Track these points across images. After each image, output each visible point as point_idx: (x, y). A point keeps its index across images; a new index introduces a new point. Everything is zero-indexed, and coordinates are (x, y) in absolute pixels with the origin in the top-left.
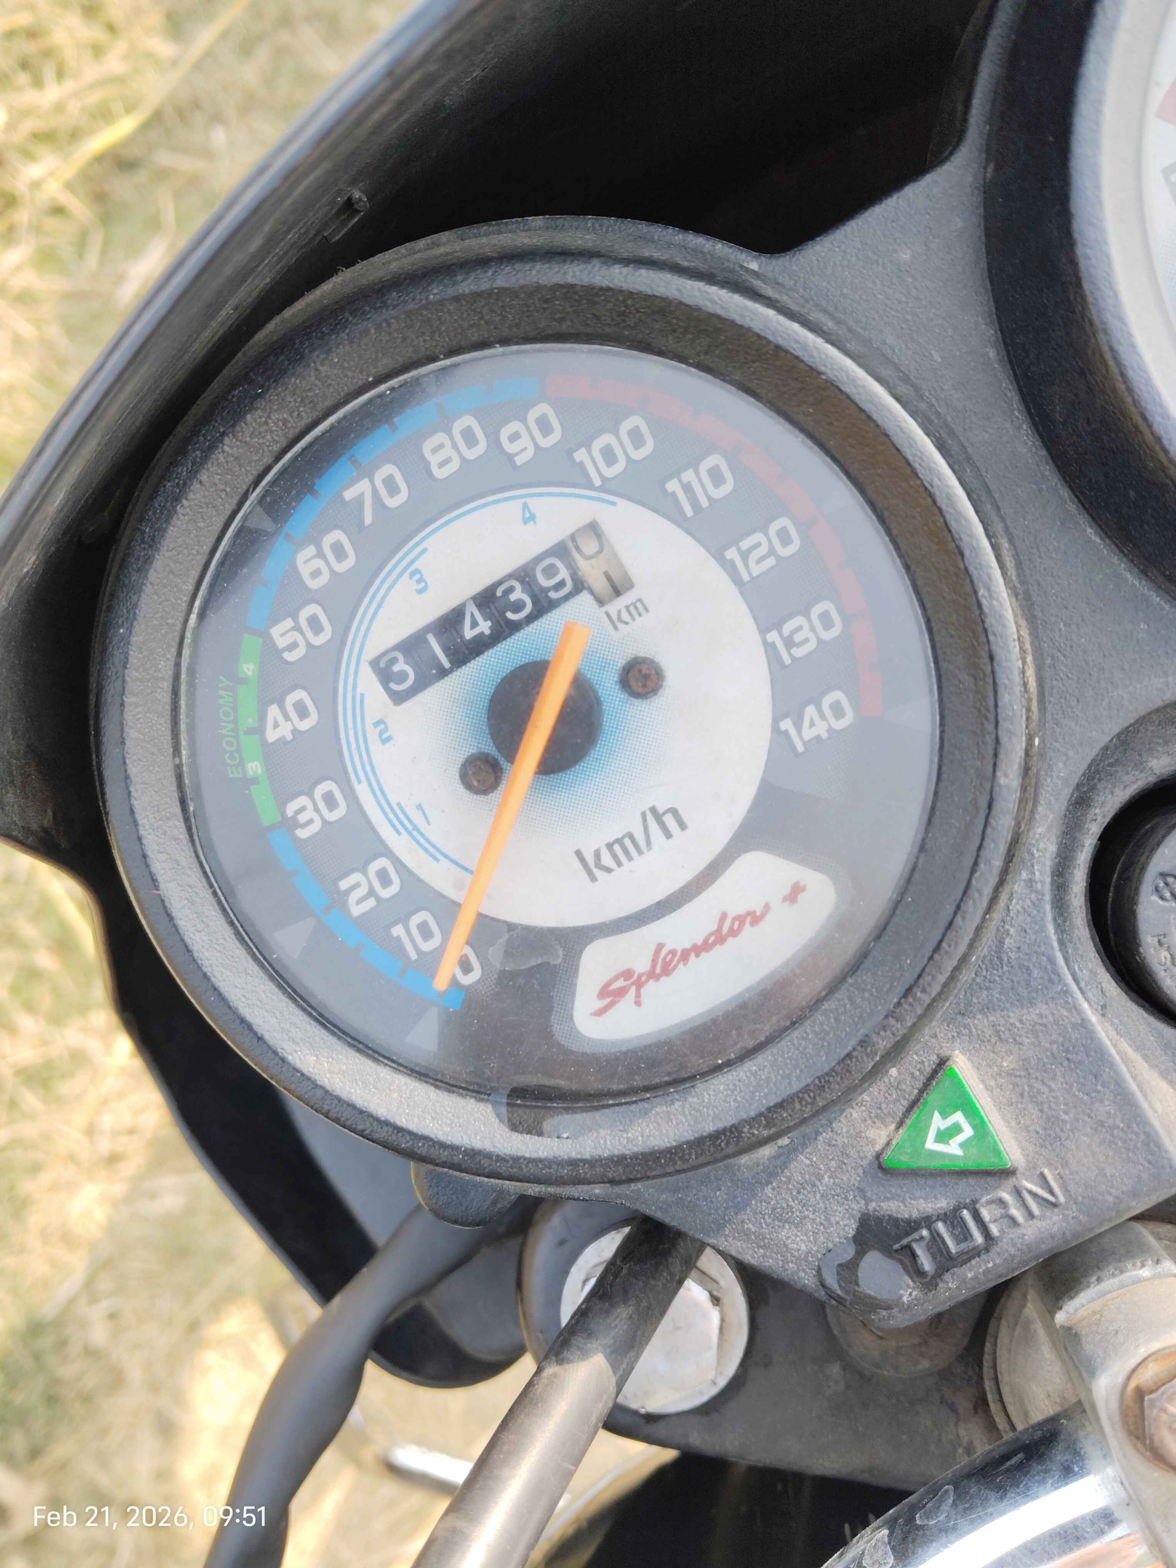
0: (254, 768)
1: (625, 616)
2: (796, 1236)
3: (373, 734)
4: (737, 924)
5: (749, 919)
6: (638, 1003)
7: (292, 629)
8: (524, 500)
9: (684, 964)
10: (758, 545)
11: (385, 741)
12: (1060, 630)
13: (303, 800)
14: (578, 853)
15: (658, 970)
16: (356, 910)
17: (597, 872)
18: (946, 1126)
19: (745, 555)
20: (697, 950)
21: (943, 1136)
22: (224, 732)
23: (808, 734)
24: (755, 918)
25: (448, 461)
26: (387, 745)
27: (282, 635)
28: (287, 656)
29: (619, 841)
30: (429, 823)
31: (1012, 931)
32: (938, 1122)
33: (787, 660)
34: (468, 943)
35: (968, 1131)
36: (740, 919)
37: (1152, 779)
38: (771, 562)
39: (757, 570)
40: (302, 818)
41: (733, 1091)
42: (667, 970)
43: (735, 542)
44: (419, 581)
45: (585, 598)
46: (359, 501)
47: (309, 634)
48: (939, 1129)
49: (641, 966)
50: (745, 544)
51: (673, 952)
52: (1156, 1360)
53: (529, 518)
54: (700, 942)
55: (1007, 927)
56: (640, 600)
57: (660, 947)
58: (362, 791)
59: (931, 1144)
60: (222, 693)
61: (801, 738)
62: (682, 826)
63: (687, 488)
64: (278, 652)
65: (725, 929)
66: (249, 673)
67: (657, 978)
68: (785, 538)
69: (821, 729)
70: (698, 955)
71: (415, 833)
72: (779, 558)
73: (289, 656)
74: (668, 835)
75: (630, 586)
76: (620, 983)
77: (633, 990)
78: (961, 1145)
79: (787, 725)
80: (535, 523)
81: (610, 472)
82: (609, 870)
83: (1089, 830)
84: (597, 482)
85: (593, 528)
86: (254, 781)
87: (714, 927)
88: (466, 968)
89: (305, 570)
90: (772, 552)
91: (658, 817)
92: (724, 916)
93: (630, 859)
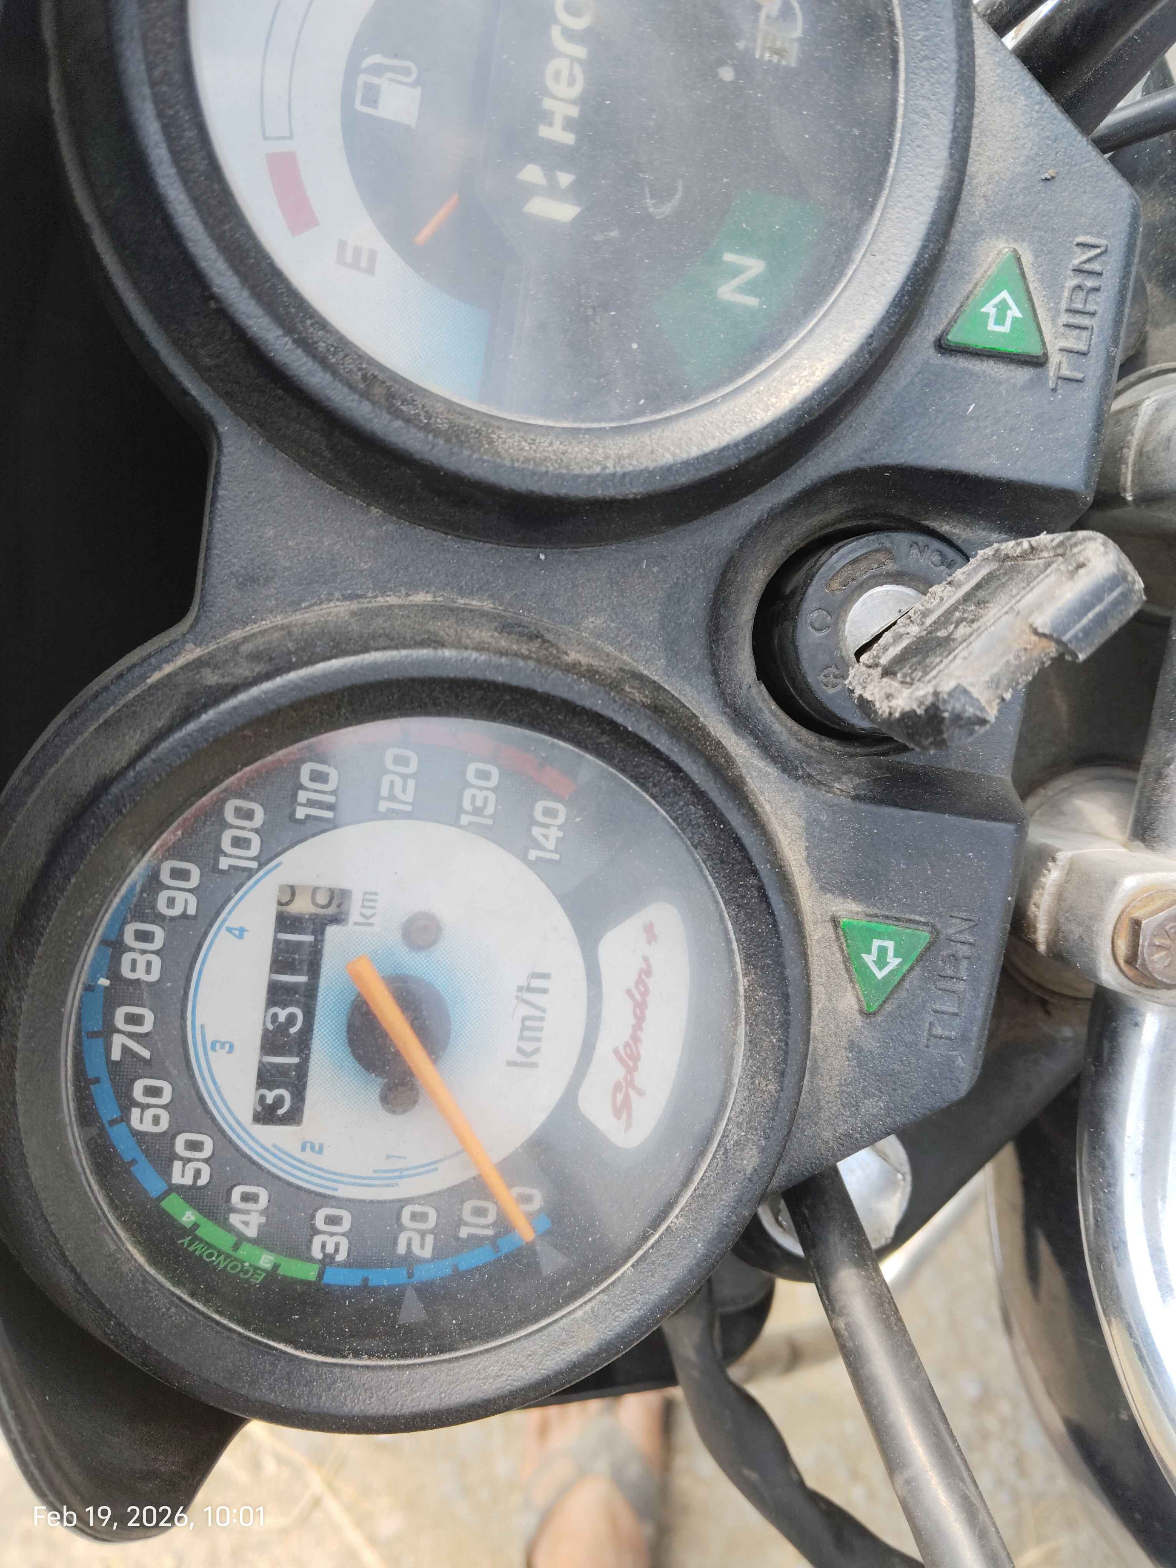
0: (266, 1261)
1: (368, 912)
3: (308, 1156)
5: (644, 976)
7: (184, 1166)
8: (224, 928)
10: (392, 784)
11: (321, 1151)
13: (317, 1241)
14: (511, 1064)
15: (631, 1064)
16: (427, 1253)
17: (532, 1059)
18: (876, 955)
19: (392, 798)
21: (881, 962)
22: (222, 1266)
23: (551, 844)
24: (646, 972)
25: (149, 964)
26: (325, 1151)
27: (183, 1176)
28: (202, 1182)
29: (524, 1028)
30: (405, 1158)
32: (870, 960)
33: (490, 822)
34: (510, 1187)
35: (890, 945)
36: (640, 981)
38: (411, 783)
39: (409, 797)
40: (330, 1249)
42: (635, 1058)
43: (378, 798)
44: (222, 1046)
45: (330, 929)
46: (125, 1049)
47: (197, 1155)
48: (874, 962)
50: (385, 792)
51: (627, 1044)
53: (241, 932)
56: (366, 893)
58: (344, 1192)
59: (880, 975)
60: (191, 1249)
61: (549, 851)
62: (546, 976)
63: (311, 803)
64: (194, 1187)
65: (638, 997)
66: (193, 1218)
67: (635, 1068)
68: (402, 761)
69: (555, 833)
70: (641, 1029)
71: (405, 1173)
72: (413, 776)
74: (544, 991)
75: (346, 892)
76: (620, 1097)
79: (533, 854)
80: (247, 931)
81: (255, 850)
82: (536, 1051)
84: (254, 865)
85: (286, 891)
86: (276, 1267)
87: (631, 1004)
88: (526, 1199)
89: (147, 1127)
90: (405, 777)
91: (530, 989)
92: (629, 992)
93: (540, 1029)
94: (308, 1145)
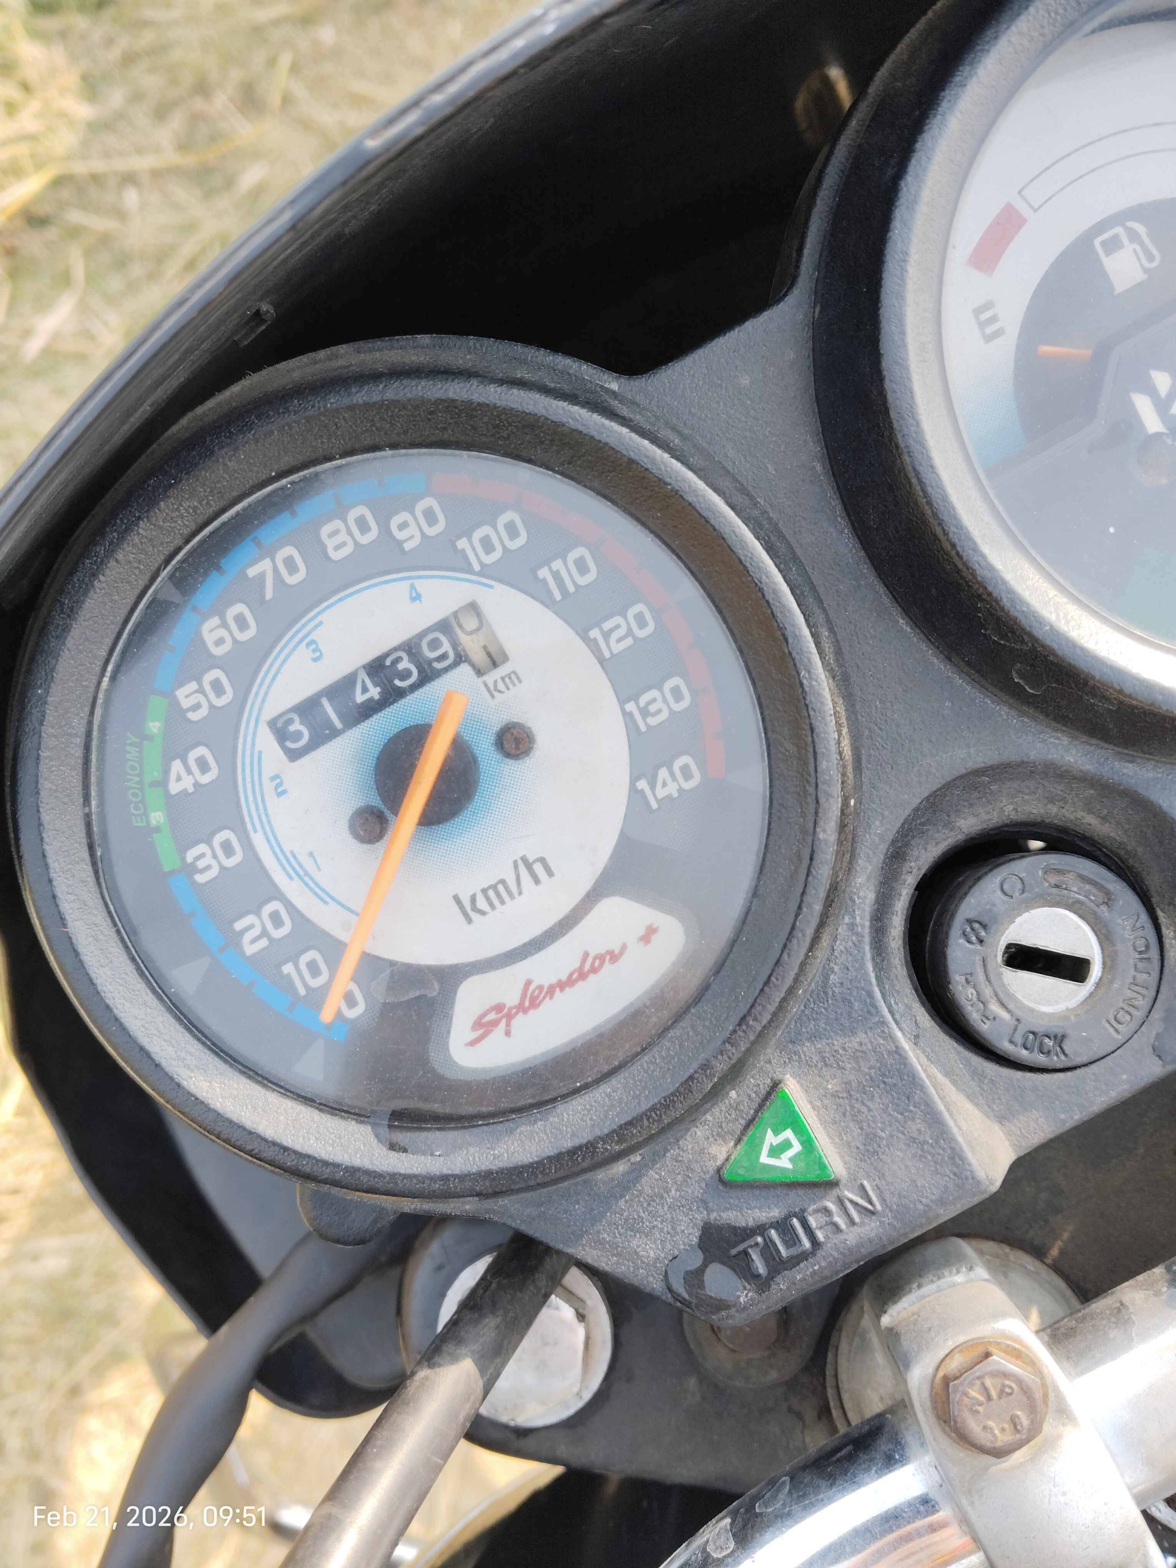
0: (157, 817)
1: (501, 686)
2: (646, 1244)
3: (269, 787)
4: (597, 963)
5: (608, 957)
6: (508, 1033)
7: (196, 691)
8: (411, 581)
9: (551, 998)
10: (618, 627)
11: (279, 794)
12: (876, 707)
13: (202, 848)
14: (457, 899)
15: (527, 1004)
16: (250, 950)
17: (473, 915)
18: (778, 1142)
19: (606, 635)
20: (562, 985)
21: (776, 1152)
22: (130, 784)
23: (661, 793)
24: (614, 957)
25: (344, 544)
26: (282, 798)
27: (187, 697)
28: (191, 715)
29: (494, 887)
30: (319, 870)
31: (836, 968)
32: (771, 1139)
33: (643, 728)
34: (353, 979)
35: (797, 1147)
36: (601, 958)
37: (961, 837)
38: (629, 641)
39: (617, 648)
40: (201, 864)
41: (589, 1111)
42: (534, 1004)
43: (597, 624)
44: (314, 651)
45: (465, 669)
46: (262, 576)
47: (212, 696)
48: (771, 1144)
49: (512, 999)
50: (607, 626)
51: (540, 988)
52: (961, 1351)
53: (416, 597)
54: (564, 978)
55: (832, 965)
56: (514, 672)
57: (528, 983)
58: (258, 840)
59: (764, 1159)
60: (128, 748)
61: (655, 796)
62: (550, 873)
63: (556, 575)
64: (182, 712)
65: (587, 966)
66: (155, 731)
67: (525, 1011)
68: (641, 621)
69: (672, 789)
70: (562, 989)
71: (306, 879)
72: (635, 639)
73: (193, 716)
74: (537, 881)
75: (506, 659)
76: (492, 1016)
77: (504, 1021)
78: (791, 1160)
79: (642, 784)
80: (421, 601)
81: (489, 559)
82: (482, 913)
83: (905, 881)
84: (477, 567)
85: (473, 607)
86: (157, 830)
87: (577, 965)
88: (350, 1001)
89: (209, 639)
90: (630, 633)
91: (529, 867)
92: (586, 955)
93: (503, 902)
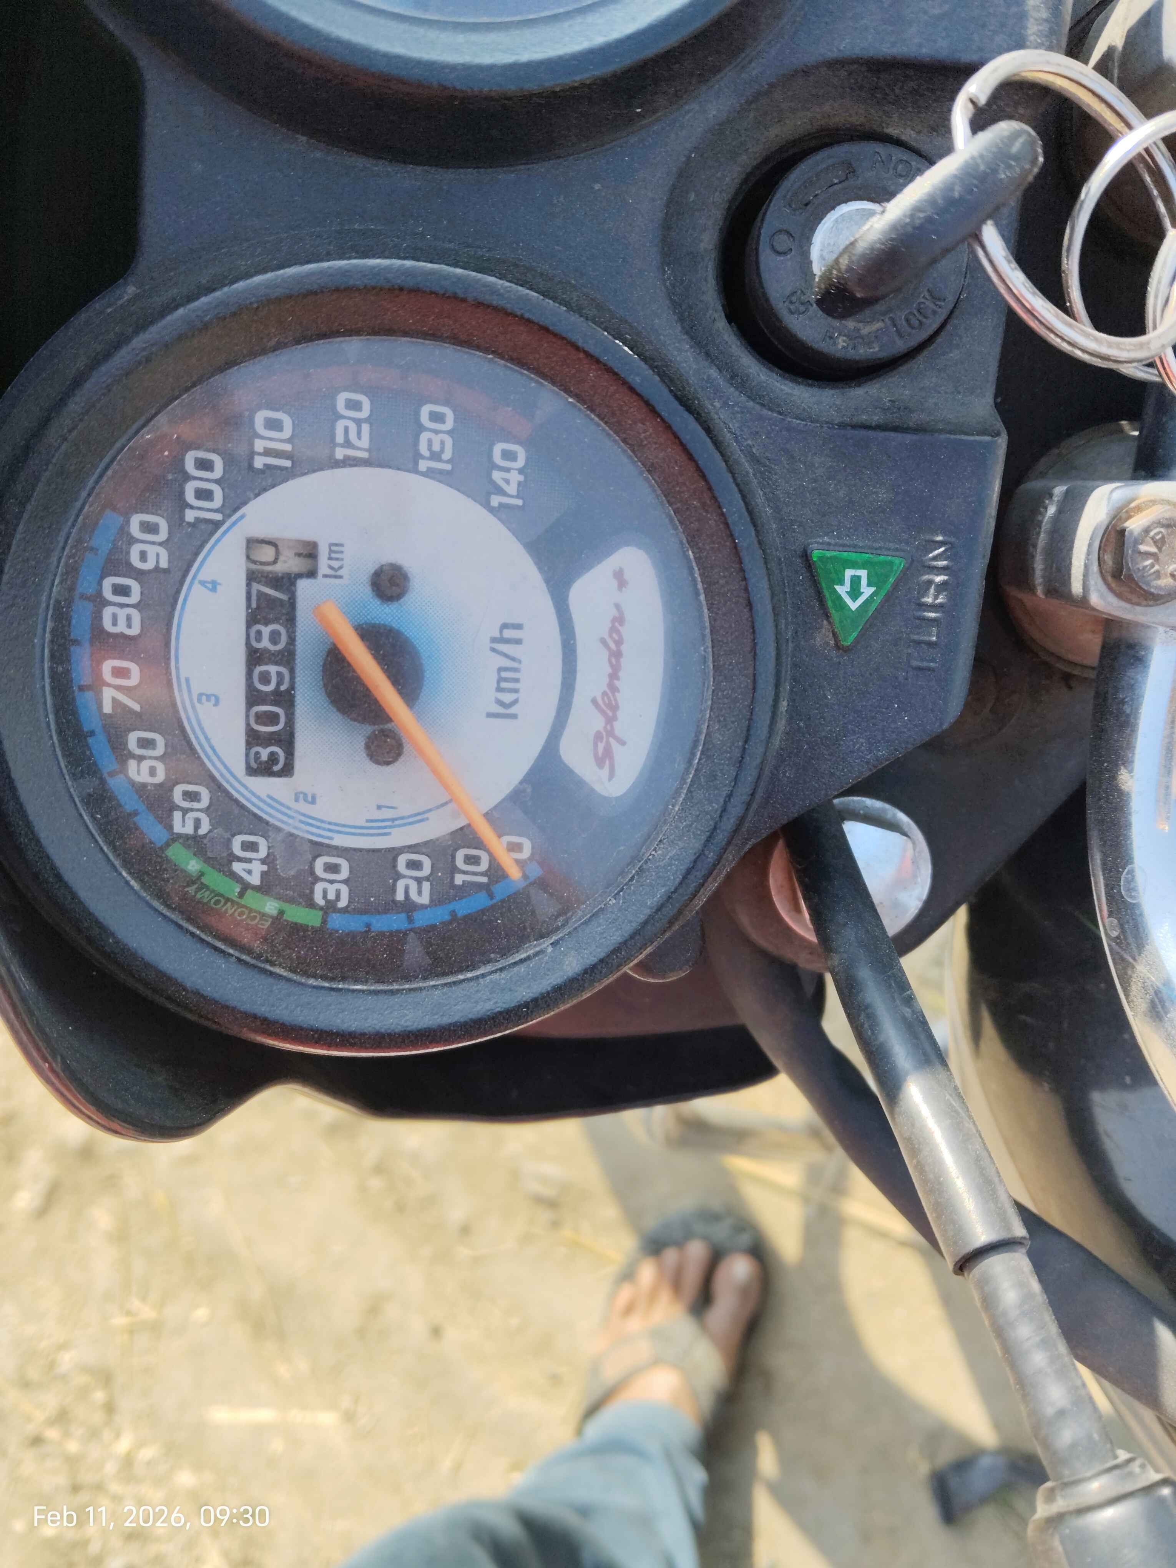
0: (271, 907)
1: (336, 564)
3: (302, 806)
4: (616, 637)
5: (617, 624)
6: (623, 743)
7: (184, 815)
8: (196, 582)
9: (618, 691)
10: (346, 429)
11: (313, 801)
13: (319, 888)
14: (490, 715)
15: (610, 714)
16: (425, 899)
17: (512, 711)
18: (849, 586)
19: (348, 444)
20: (614, 676)
21: (855, 593)
22: (230, 912)
23: (512, 489)
24: (619, 619)
25: (129, 618)
26: (318, 801)
27: (184, 826)
28: (202, 831)
29: (500, 680)
30: (395, 808)
31: (750, 442)
32: (842, 590)
33: (448, 467)
34: (500, 836)
35: (863, 573)
36: (613, 630)
38: (365, 428)
39: (365, 442)
40: (331, 896)
41: (725, 720)
42: (614, 708)
43: (333, 445)
44: (208, 700)
45: (303, 585)
46: (116, 703)
47: (195, 805)
48: (847, 592)
49: (598, 723)
50: (340, 438)
51: (604, 694)
53: (214, 586)
54: (610, 671)
55: (745, 444)
56: (331, 545)
57: (594, 701)
58: (339, 841)
59: (854, 606)
60: (199, 896)
61: (512, 497)
62: (519, 627)
63: (268, 452)
64: (195, 836)
65: (613, 646)
66: (197, 867)
68: (354, 405)
69: (516, 478)
70: (618, 679)
71: (397, 822)
72: (366, 420)
74: (518, 642)
75: (314, 545)
76: (601, 746)
77: (611, 739)
78: (869, 584)
79: (495, 500)
80: (220, 584)
81: (218, 502)
82: (515, 702)
84: (218, 517)
85: (252, 543)
86: (281, 913)
87: (605, 654)
88: (515, 848)
89: (145, 778)
90: (358, 422)
91: (502, 640)
92: (603, 642)
93: (517, 680)
94: (301, 796)
